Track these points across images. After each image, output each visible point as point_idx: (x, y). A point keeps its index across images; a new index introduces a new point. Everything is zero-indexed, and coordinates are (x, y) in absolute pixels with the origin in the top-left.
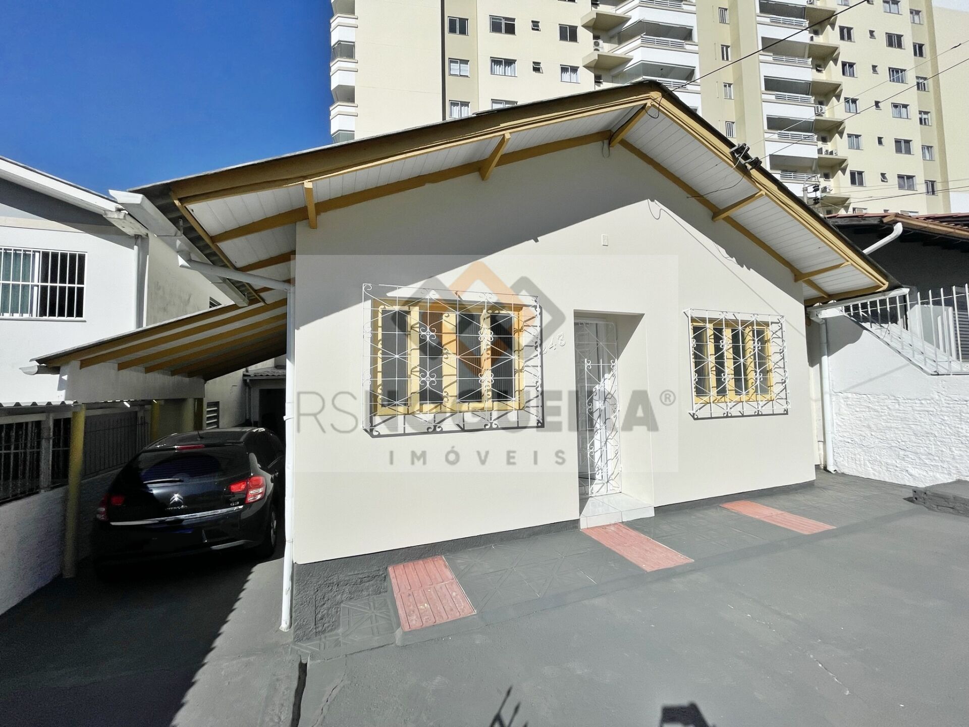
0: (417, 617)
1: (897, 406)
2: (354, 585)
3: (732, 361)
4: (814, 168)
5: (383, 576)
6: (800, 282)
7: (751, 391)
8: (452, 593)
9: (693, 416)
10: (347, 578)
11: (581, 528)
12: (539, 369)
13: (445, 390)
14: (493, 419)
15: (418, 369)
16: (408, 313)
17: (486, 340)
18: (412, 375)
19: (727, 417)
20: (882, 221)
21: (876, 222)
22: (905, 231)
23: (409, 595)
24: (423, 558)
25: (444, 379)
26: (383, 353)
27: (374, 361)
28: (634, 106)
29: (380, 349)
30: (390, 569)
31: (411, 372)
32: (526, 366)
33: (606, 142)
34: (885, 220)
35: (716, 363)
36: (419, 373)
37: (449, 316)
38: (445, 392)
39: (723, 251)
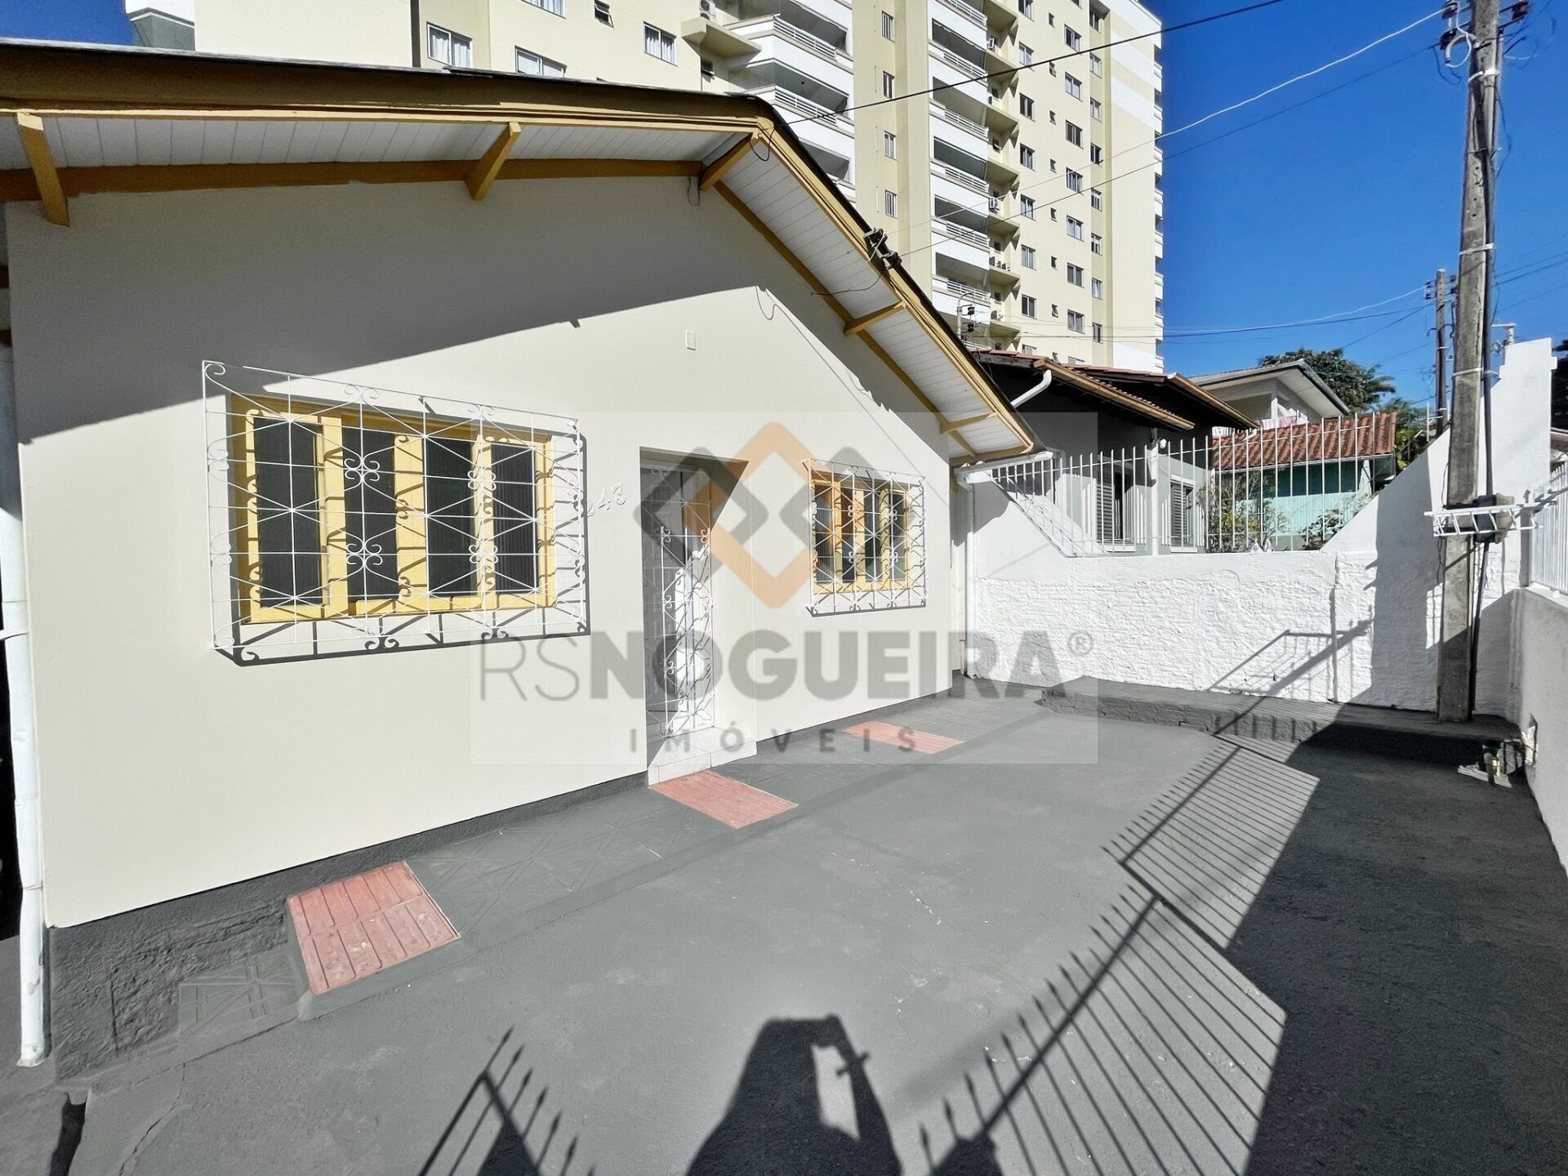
0: (345, 967)
1: (1035, 594)
2: (210, 942)
3: (863, 535)
4: (984, 284)
5: (278, 915)
6: (946, 433)
7: (885, 577)
8: (417, 918)
9: (811, 612)
10: (193, 934)
11: (650, 784)
12: (581, 540)
13: (402, 575)
14: (497, 624)
15: (343, 535)
16: (319, 429)
17: (482, 488)
18: (330, 547)
19: (855, 611)
20: (1032, 365)
21: (1026, 365)
22: (1053, 381)
23: (331, 935)
24: (365, 871)
25: (400, 554)
26: (260, 503)
27: (238, 518)
28: (735, 133)
29: (251, 496)
30: (292, 901)
31: (328, 540)
32: (557, 535)
33: (694, 180)
34: (1036, 365)
35: (843, 537)
36: (345, 543)
37: (407, 440)
38: (403, 578)
39: (856, 380)
